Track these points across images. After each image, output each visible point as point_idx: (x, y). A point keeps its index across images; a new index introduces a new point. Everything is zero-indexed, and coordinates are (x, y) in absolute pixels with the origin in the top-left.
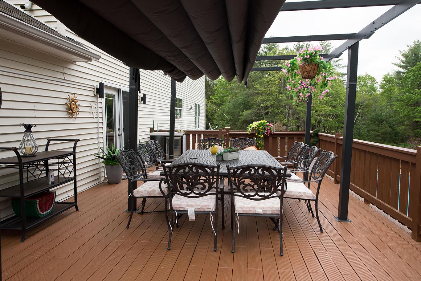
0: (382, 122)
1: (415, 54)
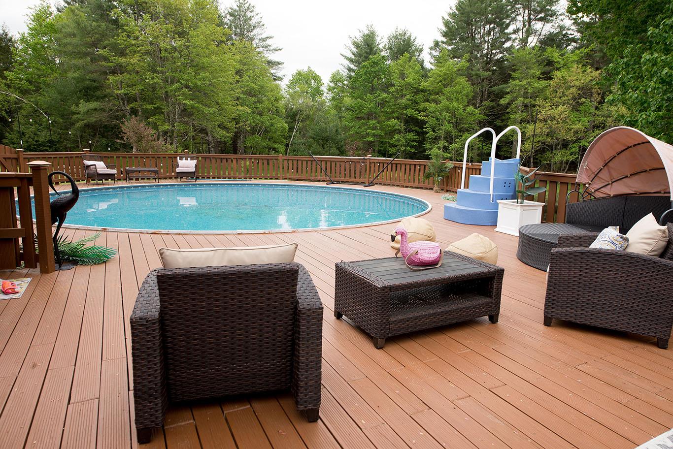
0: (327, 141)
1: (368, 45)
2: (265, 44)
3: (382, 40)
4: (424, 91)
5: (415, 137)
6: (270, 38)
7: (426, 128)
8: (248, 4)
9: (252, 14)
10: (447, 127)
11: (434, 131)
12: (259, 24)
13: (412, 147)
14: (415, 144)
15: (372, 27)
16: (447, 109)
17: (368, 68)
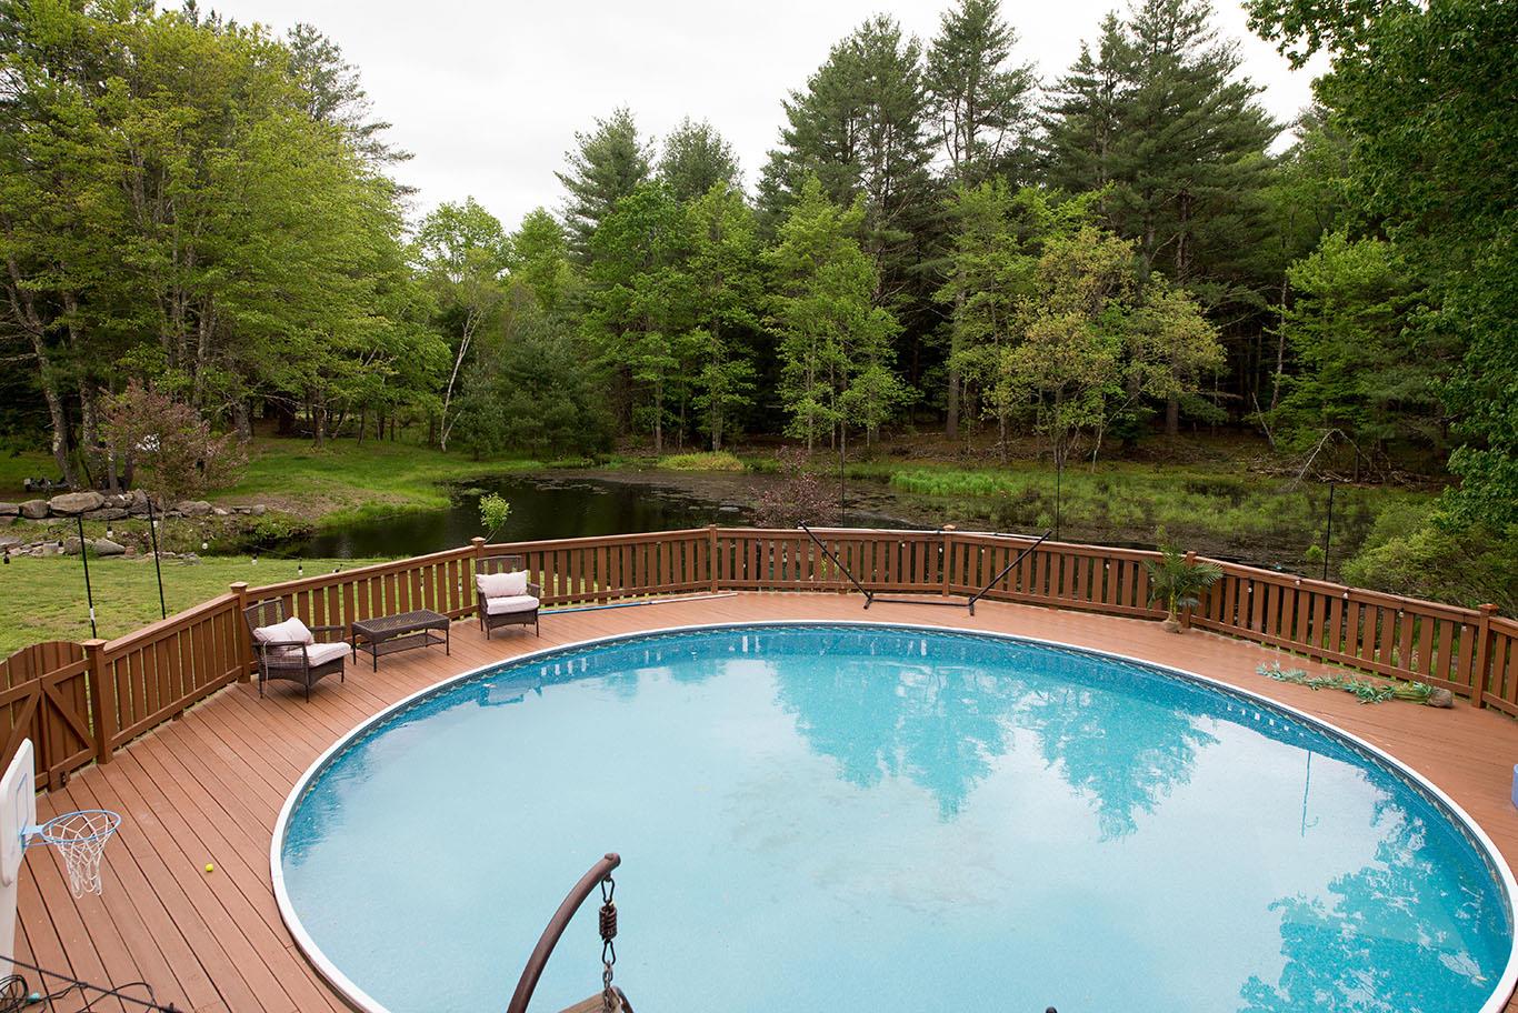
0: (547, 382)
1: (618, 155)
2: (368, 141)
3: (654, 146)
4: (767, 268)
5: (749, 371)
6: (383, 126)
7: (782, 352)
8: (322, 40)
9: (333, 66)
10: (833, 352)
11: (801, 360)
12: (353, 93)
13: (743, 393)
14: (750, 386)
15: (629, 114)
16: (827, 311)
17: (636, 212)
